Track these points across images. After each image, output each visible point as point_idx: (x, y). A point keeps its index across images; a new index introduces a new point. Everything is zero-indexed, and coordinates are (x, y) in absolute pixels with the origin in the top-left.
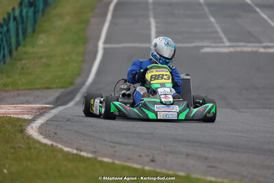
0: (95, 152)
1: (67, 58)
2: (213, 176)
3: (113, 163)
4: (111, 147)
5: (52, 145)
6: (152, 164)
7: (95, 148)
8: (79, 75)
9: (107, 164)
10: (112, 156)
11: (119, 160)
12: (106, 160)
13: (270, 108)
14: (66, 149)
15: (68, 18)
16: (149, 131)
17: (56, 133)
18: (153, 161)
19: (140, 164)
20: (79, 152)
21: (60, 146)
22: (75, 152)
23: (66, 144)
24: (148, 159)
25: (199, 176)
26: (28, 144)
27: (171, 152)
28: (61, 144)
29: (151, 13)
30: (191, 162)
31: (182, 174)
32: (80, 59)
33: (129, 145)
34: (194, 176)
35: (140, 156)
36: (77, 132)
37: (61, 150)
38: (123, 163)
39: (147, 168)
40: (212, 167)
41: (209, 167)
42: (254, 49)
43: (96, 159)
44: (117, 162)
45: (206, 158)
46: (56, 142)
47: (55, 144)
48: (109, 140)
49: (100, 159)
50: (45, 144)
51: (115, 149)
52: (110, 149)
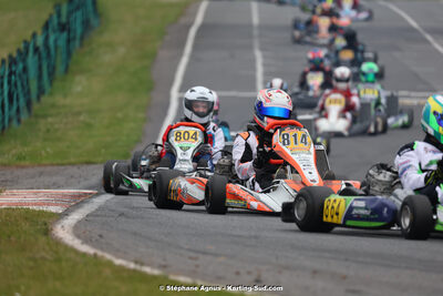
0: (164, 267)
4: (191, 258)
5: (95, 255)
7: (165, 260)
8: (139, 141)
10: (192, 273)
11: (203, 280)
12: (182, 279)
14: (118, 262)
15: (122, 51)
16: (253, 234)
17: (101, 236)
18: (258, 281)
20: (138, 267)
21: (108, 256)
22: (132, 266)
23: (117, 253)
24: (250, 278)
26: (56, 252)
27: (287, 268)
28: (109, 253)
30: (319, 283)
33: (219, 255)
35: (238, 274)
36: (135, 234)
37: (110, 264)
39: (248, 294)
40: (354, 291)
43: (166, 278)
44: (199, 282)
45: (345, 278)
46: (102, 249)
47: (100, 253)
48: (187, 247)
49: (172, 278)
50: (85, 254)
51: (197, 262)
52: (189, 261)
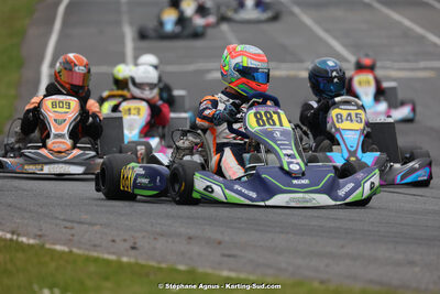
0: (40, 236)
2: (230, 270)
3: (71, 252)
4: (66, 228)
6: (133, 252)
7: (41, 230)
9: (61, 254)
10: (68, 242)
11: (79, 248)
12: (58, 247)
18: (133, 248)
20: (15, 237)
22: (9, 236)
25: (209, 271)
27: (162, 235)
29: (126, 19)
31: (182, 267)
32: (13, 92)
34: (201, 270)
35: (114, 241)
36: (10, 206)
38: (86, 253)
39: (125, 259)
40: (229, 256)
41: (224, 255)
42: (292, 73)
43: (42, 246)
44: (75, 250)
45: (220, 243)
48: (62, 217)
49: (48, 246)
51: (73, 232)
52: (64, 230)
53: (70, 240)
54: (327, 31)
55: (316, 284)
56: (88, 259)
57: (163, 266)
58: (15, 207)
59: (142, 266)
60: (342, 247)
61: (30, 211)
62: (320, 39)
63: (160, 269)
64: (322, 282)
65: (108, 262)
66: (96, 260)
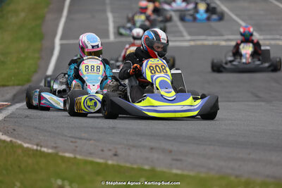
0: (56, 148)
1: (23, 55)
2: (178, 168)
3: (75, 158)
4: (72, 142)
5: (11, 141)
6: (115, 158)
7: (56, 143)
8: (35, 72)
9: (69, 159)
11: (81, 155)
12: (67, 155)
13: (234, 101)
14: (26, 145)
15: (22, 15)
16: (111, 126)
17: (14, 130)
18: (115, 155)
19: (103, 158)
20: (39, 148)
21: (19, 142)
22: (35, 147)
23: (25, 140)
24: (111, 153)
25: (165, 170)
27: (134, 146)
28: (20, 140)
29: (108, 8)
30: (155, 155)
31: (147, 167)
32: (37, 55)
33: (90, 140)
34: (159, 169)
35: (102, 150)
36: (36, 128)
37: (21, 146)
39: (110, 162)
40: (177, 160)
42: (216, 42)
43: (57, 154)
44: (78, 157)
45: (171, 152)
46: (15, 138)
47: (14, 140)
48: (69, 135)
49: (61, 154)
50: (4, 141)
51: (76, 144)
52: (71, 144)
53: (75, 150)
54: (237, 15)
55: (233, 178)
56: (86, 162)
57: (135, 166)
58: (39, 129)
59: (121, 167)
60: (249, 154)
61: (49, 132)
62: (234, 21)
63: (133, 169)
64: (237, 177)
65: (99, 164)
66: (92, 163)
